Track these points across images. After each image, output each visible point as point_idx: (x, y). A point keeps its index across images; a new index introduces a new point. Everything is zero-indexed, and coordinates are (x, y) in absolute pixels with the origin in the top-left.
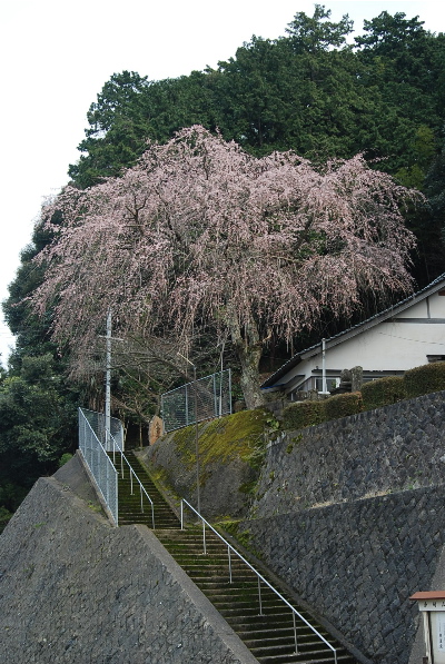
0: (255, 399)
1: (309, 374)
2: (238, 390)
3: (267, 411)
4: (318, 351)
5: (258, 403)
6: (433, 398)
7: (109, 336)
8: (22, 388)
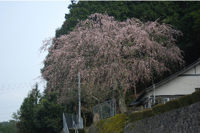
0: (124, 109)
1: (150, 97)
2: (118, 105)
3: (127, 114)
4: (152, 89)
5: (125, 111)
6: (173, 112)
7: (79, 83)
8: (47, 104)
